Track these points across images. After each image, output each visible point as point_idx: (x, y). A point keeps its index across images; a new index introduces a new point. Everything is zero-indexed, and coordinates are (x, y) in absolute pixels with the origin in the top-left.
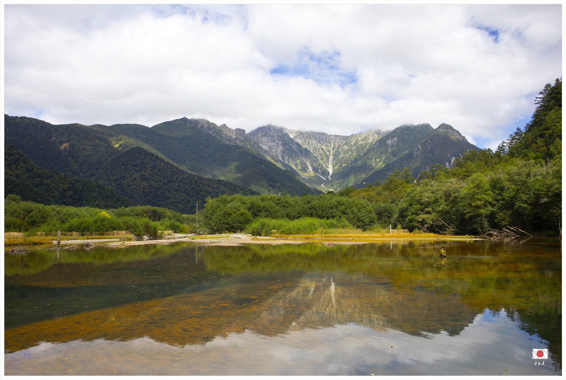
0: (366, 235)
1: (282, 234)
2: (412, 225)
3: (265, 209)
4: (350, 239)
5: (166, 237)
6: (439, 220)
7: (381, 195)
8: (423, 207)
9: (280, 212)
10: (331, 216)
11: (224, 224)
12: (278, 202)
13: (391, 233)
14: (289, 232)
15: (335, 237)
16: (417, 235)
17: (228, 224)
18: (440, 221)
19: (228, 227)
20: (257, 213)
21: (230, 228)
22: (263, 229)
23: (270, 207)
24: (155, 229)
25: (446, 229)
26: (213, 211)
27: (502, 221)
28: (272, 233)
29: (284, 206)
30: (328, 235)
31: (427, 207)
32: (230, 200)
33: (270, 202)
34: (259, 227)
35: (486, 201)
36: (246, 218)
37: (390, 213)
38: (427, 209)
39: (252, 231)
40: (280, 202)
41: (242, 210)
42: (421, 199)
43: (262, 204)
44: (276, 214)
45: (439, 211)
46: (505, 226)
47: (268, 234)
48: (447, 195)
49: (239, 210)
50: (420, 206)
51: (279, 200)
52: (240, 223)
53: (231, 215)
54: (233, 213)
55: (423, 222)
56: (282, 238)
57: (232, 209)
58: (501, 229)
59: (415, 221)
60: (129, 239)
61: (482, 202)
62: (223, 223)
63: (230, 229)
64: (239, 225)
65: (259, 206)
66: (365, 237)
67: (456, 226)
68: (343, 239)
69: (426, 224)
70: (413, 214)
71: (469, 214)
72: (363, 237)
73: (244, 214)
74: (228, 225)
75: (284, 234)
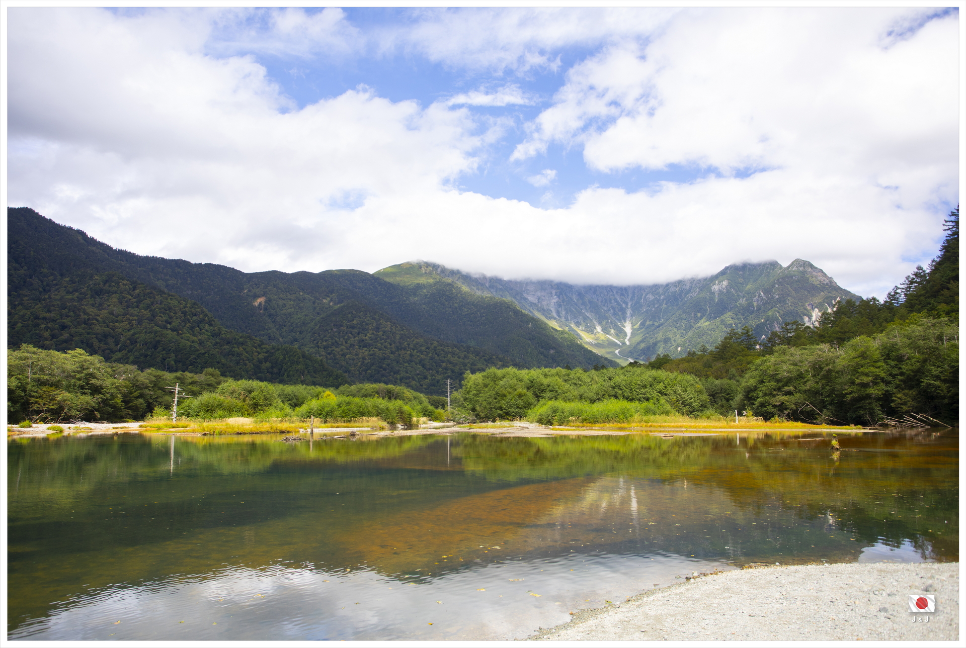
0: (706, 424)
1: (584, 423)
2: (765, 410)
3: (551, 388)
4: (683, 429)
5: (422, 426)
6: (805, 403)
7: (711, 367)
8: (781, 384)
9: (570, 392)
10: (644, 398)
11: (496, 409)
12: (566, 378)
13: (737, 422)
14: (593, 420)
15: (660, 426)
16: (778, 424)
17: (501, 408)
18: (808, 405)
19: (501, 412)
20: (540, 393)
21: (504, 414)
22: (555, 415)
23: (557, 385)
24: (410, 414)
25: (817, 416)
26: (478, 391)
27: (902, 406)
28: (568, 422)
29: (575, 384)
30: (650, 424)
31: (786, 386)
32: (501, 376)
33: (557, 378)
34: (549, 413)
35: (877, 377)
36: (525, 401)
37: (729, 394)
38: (786, 388)
39: (539, 418)
40: (569, 378)
41: (520, 390)
42: (777, 374)
43: (546, 381)
44: (566, 394)
45: (805, 391)
46: (907, 413)
47: (562, 423)
48: (817, 368)
49: (516, 390)
50: (775, 384)
51: (568, 375)
52: (518, 407)
53: (506, 396)
54: (508, 394)
55: (781, 408)
56: (584, 428)
57: (506, 388)
58: (901, 417)
59: (769, 406)
60: (382, 429)
61: (870, 378)
62: (494, 408)
63: (504, 416)
64: (517, 410)
65: (542, 385)
66: (704, 427)
67: (832, 412)
68: (673, 429)
69: (786, 409)
70: (765, 395)
71: (852, 395)
72: (701, 427)
73: (523, 396)
74: (502, 410)
75: (587, 423)
